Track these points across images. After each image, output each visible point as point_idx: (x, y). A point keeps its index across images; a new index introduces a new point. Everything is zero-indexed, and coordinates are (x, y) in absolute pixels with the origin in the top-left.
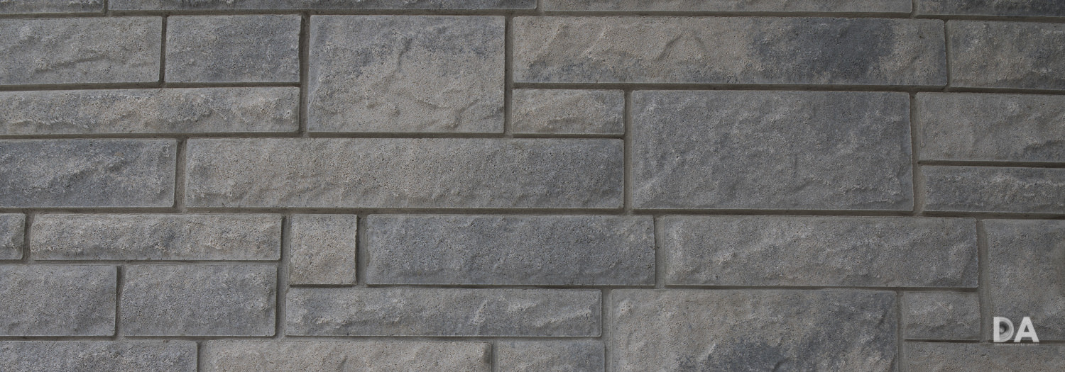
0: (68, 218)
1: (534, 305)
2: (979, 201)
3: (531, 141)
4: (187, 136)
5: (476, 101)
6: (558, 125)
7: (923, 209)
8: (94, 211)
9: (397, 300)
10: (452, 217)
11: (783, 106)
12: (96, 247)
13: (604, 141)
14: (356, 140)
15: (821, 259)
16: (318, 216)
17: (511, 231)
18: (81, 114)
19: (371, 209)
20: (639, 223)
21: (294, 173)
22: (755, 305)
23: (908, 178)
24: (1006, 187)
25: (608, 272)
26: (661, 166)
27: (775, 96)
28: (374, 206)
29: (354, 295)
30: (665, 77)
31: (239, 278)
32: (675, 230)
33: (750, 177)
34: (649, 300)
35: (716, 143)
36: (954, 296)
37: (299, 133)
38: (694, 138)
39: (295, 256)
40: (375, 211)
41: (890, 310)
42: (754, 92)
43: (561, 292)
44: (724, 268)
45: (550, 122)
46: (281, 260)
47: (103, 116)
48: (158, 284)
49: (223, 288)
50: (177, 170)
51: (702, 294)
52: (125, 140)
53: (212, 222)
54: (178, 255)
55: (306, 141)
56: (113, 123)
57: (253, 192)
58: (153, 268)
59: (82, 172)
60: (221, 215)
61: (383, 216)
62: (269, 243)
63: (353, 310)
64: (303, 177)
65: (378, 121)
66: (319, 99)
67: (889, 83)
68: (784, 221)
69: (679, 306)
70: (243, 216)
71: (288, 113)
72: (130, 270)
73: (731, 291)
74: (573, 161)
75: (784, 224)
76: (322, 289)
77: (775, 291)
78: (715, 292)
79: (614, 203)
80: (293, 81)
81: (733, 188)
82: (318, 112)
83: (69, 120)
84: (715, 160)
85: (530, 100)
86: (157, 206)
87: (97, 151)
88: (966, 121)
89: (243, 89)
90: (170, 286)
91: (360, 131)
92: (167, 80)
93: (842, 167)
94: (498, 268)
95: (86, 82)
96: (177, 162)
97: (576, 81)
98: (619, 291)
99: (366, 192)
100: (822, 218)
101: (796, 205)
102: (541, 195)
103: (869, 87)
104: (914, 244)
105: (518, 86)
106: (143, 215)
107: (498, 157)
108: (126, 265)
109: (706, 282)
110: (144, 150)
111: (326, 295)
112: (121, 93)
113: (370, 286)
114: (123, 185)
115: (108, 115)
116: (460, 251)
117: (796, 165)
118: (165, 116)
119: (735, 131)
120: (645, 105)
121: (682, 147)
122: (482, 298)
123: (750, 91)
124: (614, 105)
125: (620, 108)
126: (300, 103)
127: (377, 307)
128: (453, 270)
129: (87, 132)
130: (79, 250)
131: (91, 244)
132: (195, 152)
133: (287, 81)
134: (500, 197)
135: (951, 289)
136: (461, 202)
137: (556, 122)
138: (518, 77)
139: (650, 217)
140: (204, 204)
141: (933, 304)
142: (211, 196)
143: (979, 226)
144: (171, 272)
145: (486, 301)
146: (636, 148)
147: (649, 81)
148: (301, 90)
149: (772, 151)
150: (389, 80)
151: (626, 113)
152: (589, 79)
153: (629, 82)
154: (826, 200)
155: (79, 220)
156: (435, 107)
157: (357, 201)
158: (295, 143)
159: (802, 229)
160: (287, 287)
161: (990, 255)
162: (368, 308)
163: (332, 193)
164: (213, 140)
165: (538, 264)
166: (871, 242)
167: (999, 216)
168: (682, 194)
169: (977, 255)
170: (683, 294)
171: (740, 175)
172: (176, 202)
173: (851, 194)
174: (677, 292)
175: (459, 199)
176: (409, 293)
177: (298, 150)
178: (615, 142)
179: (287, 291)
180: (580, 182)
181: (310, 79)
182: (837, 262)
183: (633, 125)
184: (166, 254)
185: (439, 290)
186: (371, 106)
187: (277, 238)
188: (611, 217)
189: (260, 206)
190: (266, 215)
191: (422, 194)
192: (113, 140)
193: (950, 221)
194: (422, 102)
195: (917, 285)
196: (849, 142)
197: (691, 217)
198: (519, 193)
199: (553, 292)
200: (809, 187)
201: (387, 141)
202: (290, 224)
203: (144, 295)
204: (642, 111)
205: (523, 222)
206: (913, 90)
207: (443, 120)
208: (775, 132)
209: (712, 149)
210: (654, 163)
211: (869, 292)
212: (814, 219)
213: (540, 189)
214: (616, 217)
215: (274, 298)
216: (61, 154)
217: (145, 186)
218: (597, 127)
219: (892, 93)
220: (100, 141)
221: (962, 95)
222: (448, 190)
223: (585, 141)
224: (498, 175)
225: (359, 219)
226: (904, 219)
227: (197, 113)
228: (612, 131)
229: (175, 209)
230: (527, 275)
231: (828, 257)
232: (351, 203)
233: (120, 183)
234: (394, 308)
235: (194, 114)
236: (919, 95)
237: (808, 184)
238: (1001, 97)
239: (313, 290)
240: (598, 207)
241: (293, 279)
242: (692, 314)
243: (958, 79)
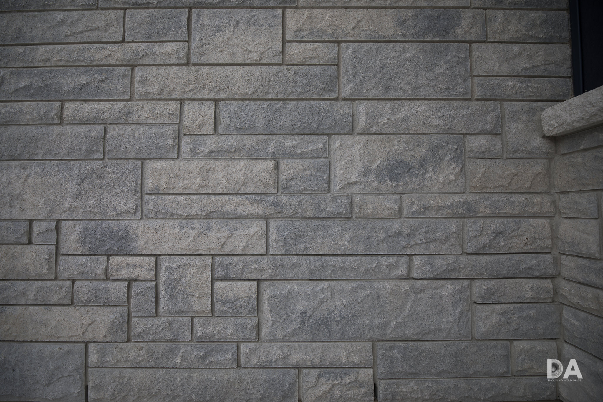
0: (81, 104)
1: (297, 143)
2: (501, 94)
3: (295, 67)
4: (136, 66)
5: (269, 48)
6: (307, 59)
7: (475, 97)
8: (93, 101)
9: (233, 141)
10: (259, 102)
11: (411, 50)
12: (94, 117)
13: (328, 66)
14: (214, 67)
15: (428, 121)
16: (196, 102)
17: (286, 109)
18: (86, 56)
19: (221, 99)
20: (345, 105)
21: (185, 82)
22: (398, 142)
23: (468, 83)
24: (513, 87)
25: (331, 128)
26: (355, 78)
27: (407, 45)
28: (223, 97)
29: (213, 139)
30: (356, 37)
31: (160, 131)
32: (361, 108)
33: (395, 83)
34: (350, 140)
35: (380, 67)
36: (490, 137)
37: (187, 64)
38: (370, 65)
39: (186, 121)
40: (223, 100)
41: (460, 144)
42: (397, 43)
43: (309, 137)
44: (384, 125)
45: (304, 58)
46: (180, 123)
47: (97, 57)
48: (123, 134)
49: (153, 136)
50: (131, 81)
51: (374, 138)
52: (107, 68)
53: (148, 105)
54: (132, 121)
55: (190, 68)
56: (101, 60)
57: (166, 91)
58: (121, 127)
59: (87, 83)
60: (152, 102)
61: (227, 102)
62: (174, 115)
63: (213, 146)
64: (189, 84)
65: (224, 58)
66: (196, 48)
67: (459, 39)
68: (411, 103)
69: (363, 143)
70: (162, 103)
71: (182, 54)
72: (110, 128)
73: (387, 136)
74: (314, 76)
75: (411, 105)
76: (199, 136)
77: (407, 135)
78: (380, 136)
79: (333, 95)
80: (185, 39)
81: (388, 88)
82: (196, 54)
83: (81, 59)
84: (379, 75)
85: (294, 48)
86: (122, 98)
87: (94, 73)
88: (495, 57)
89: (161, 43)
90: (129, 135)
91: (216, 63)
92: (126, 39)
93: (438, 78)
94: (280, 126)
95: (89, 41)
96: (131, 78)
97: (315, 39)
98: (336, 136)
99: (219, 91)
100: (429, 102)
101: (417, 96)
102: (300, 92)
103: (451, 41)
104: (471, 114)
105: (289, 41)
106: (116, 102)
107: (280, 75)
108: (108, 126)
109: (376, 132)
110: (116, 72)
111: (201, 139)
112: (105, 46)
113: (221, 135)
114: (106, 89)
115: (99, 56)
116: (262, 118)
117: (417, 77)
118: (125, 56)
119: (389, 62)
120: (347, 50)
121: (364, 69)
122: (273, 140)
123: (396, 43)
124: (333, 50)
125: (336, 51)
126: (188, 50)
127: (224, 144)
128: (259, 127)
129: (89, 64)
130: (86, 119)
131: (92, 116)
132: (139, 73)
133: (182, 40)
134: (281, 93)
135: (488, 134)
136: (263, 95)
137: (307, 58)
138: (288, 37)
139: (350, 102)
140: (144, 97)
141: (480, 141)
142: (147, 93)
143: (501, 105)
144: (129, 129)
145: (274, 141)
146: (343, 70)
147: (349, 39)
148: (188, 44)
149: (406, 71)
150: (229, 39)
151: (338, 54)
152: (322, 38)
153: (340, 39)
154: (431, 93)
155: (86, 105)
156: (250, 52)
157: (215, 95)
158: (186, 68)
159: (420, 107)
160: (183, 135)
161: (506, 118)
162: (220, 145)
163: (203, 91)
164: (148, 67)
165: (298, 124)
166: (451, 112)
167: (510, 100)
168: (364, 91)
169: (500, 118)
170: (365, 137)
171: (391, 82)
172: (131, 96)
173: (442, 91)
174: (362, 136)
175: (262, 94)
176: (239, 138)
177: (187, 72)
178: (333, 67)
179: (183, 137)
180: (317, 86)
181: (192, 39)
182: (436, 122)
183: (342, 59)
184: (126, 120)
185: (253, 136)
186: (221, 51)
187: (178, 113)
188: (332, 102)
189: (170, 98)
190: (172, 102)
191: (245, 92)
192: (101, 68)
193: (488, 103)
194: (244, 49)
195: (473, 133)
196: (441, 67)
197: (369, 102)
198: (289, 91)
199: (305, 137)
200: (423, 88)
201: (228, 67)
202: (184, 106)
203: (116, 139)
204: (346, 53)
205: (291, 105)
206: (471, 42)
207: (254, 57)
208: (407, 62)
209: (378, 70)
210: (352, 77)
211: (451, 136)
212: (426, 102)
213: (299, 89)
214: (334, 102)
215: (177, 140)
216: (77, 74)
217: (116, 89)
218: (325, 60)
219: (461, 44)
220: (95, 68)
221: (493, 45)
222: (257, 90)
223: (320, 67)
224: (280, 83)
225: (215, 103)
226: (466, 102)
227: (140, 55)
228: (332, 62)
229: (130, 100)
230: (294, 129)
231: (432, 119)
232: (212, 97)
233: (105, 87)
234: (232, 145)
235: (139, 55)
236: (473, 45)
237: (422, 86)
238: (511, 45)
239: (195, 137)
240: (326, 97)
241: (186, 132)
242: (369, 146)
243: (491, 37)
